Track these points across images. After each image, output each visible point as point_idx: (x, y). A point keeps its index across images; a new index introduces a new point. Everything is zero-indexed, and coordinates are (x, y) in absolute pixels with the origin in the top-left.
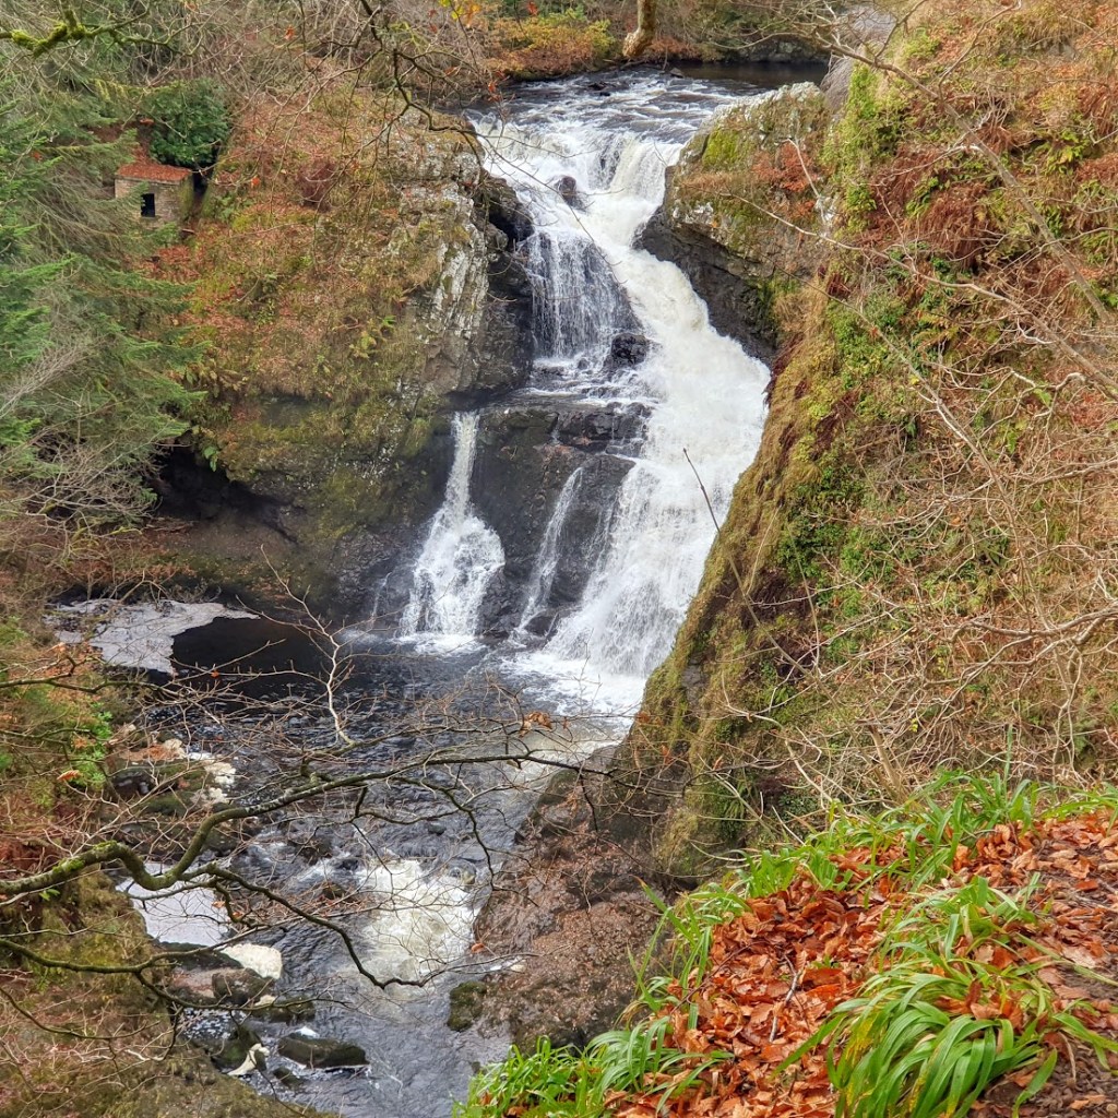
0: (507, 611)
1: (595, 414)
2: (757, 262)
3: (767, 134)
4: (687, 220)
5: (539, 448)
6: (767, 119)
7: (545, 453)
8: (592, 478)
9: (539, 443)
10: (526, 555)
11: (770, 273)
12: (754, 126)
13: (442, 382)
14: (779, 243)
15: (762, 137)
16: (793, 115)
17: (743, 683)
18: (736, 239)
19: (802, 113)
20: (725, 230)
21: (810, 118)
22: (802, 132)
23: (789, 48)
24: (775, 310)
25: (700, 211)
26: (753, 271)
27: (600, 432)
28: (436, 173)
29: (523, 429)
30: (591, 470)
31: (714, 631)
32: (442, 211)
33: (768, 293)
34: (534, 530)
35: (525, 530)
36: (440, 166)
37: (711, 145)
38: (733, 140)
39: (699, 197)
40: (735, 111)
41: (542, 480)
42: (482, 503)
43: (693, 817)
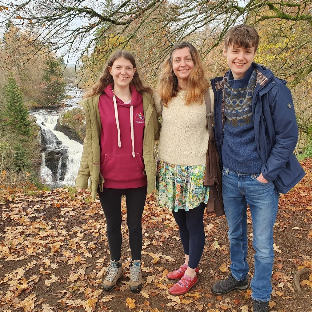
6: (73, 111)
14: (78, 127)
15: (73, 114)
16: (77, 110)
20: (70, 126)
22: (78, 113)
24: (79, 135)
25: (66, 124)
26: (75, 130)
32: (36, 126)
33: (78, 133)
37: (66, 115)
38: (69, 114)
40: (68, 111)
42: (48, 166)
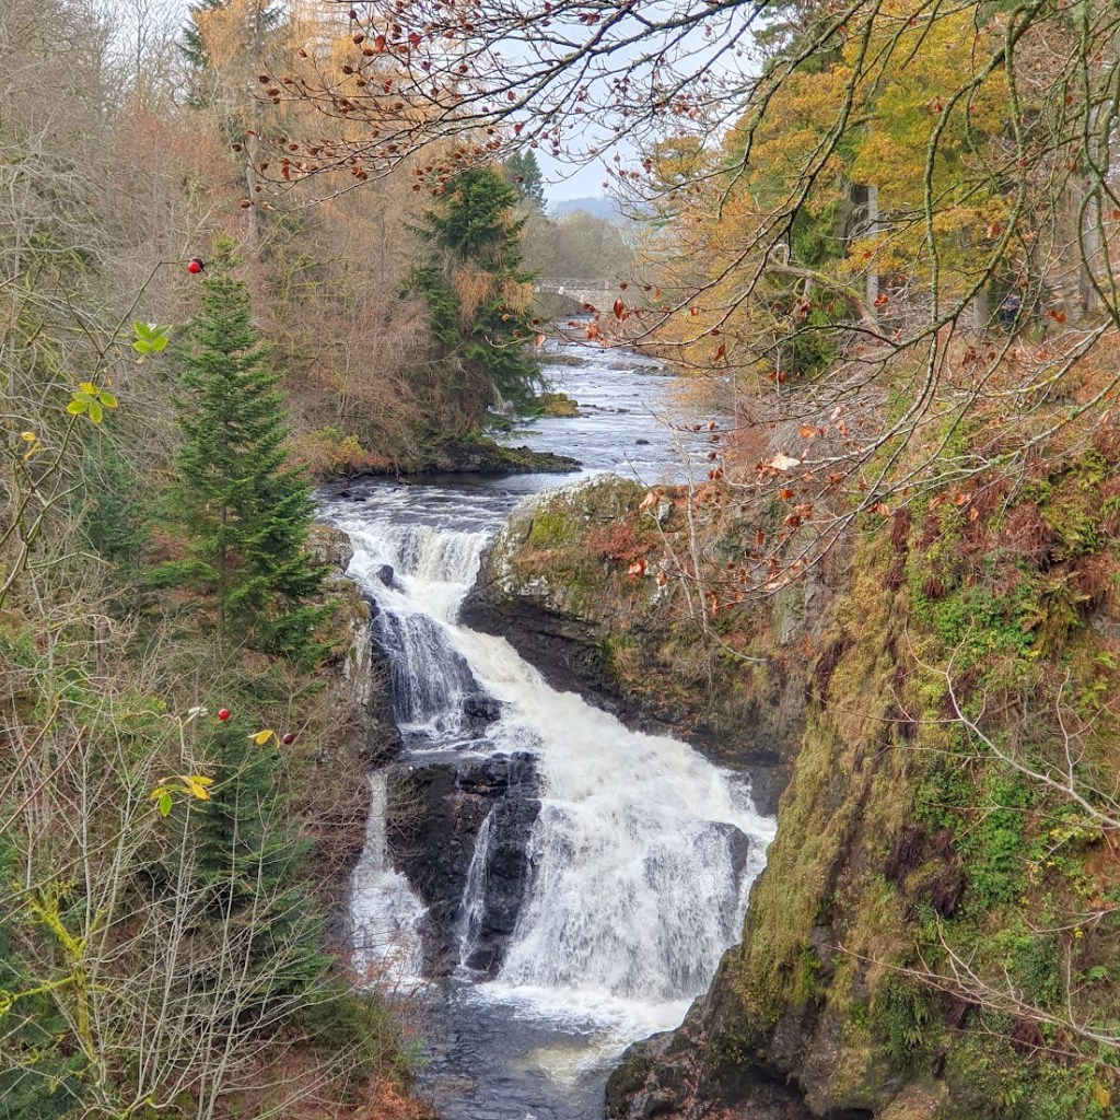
0: (445, 949)
1: (487, 765)
2: (594, 624)
3: (591, 515)
4: (523, 592)
5: (449, 798)
6: (590, 503)
7: (454, 801)
8: (505, 820)
9: (447, 793)
10: (450, 898)
11: (607, 632)
12: (580, 510)
13: (351, 745)
14: (613, 605)
15: (587, 518)
16: (613, 498)
17: (906, 924)
18: (574, 605)
19: (619, 496)
20: (562, 599)
21: (627, 501)
22: (622, 512)
23: (478, 459)
24: (617, 663)
25: (535, 583)
26: (592, 631)
27: (498, 778)
28: (323, 560)
29: (428, 783)
30: (501, 812)
31: (838, 894)
32: (345, 590)
33: (607, 650)
34: (455, 873)
35: (445, 874)
36: (325, 553)
37: (537, 527)
38: (560, 521)
39: (533, 572)
40: (556, 497)
41: (454, 828)
43: (866, 1052)
